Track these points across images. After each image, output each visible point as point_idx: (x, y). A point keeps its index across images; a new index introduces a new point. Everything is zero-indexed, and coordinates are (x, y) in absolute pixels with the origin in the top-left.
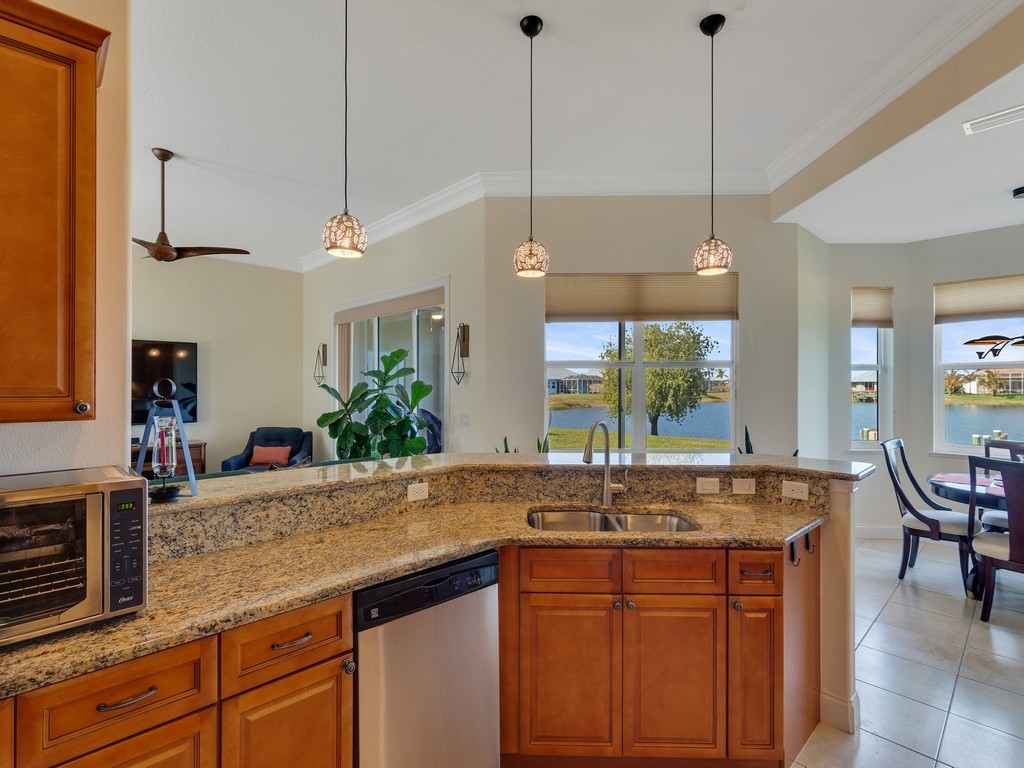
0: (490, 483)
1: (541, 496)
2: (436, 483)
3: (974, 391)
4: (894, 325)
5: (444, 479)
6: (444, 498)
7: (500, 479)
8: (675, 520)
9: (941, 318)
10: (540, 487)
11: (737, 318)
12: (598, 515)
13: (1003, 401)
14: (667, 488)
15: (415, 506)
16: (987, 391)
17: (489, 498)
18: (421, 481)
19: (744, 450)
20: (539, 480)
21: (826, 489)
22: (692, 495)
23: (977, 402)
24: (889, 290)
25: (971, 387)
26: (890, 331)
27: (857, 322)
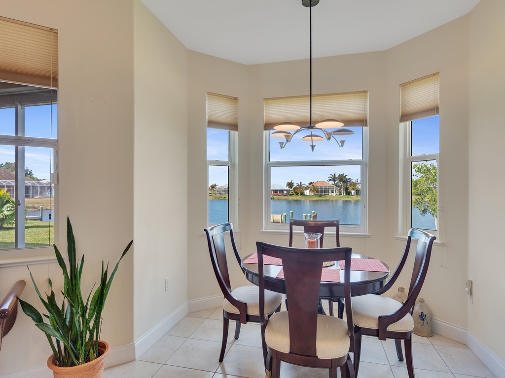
3: (308, 194)
9: (268, 126)
13: (317, 198)
16: (312, 194)
23: (309, 199)
24: (235, 99)
25: (307, 192)
26: (237, 133)
27: (212, 123)
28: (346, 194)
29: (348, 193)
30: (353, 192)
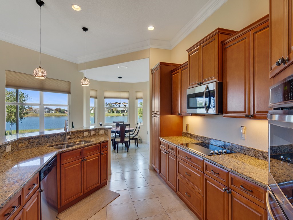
0: (30, 142)
1: (47, 143)
2: (13, 145)
4: (98, 98)
5: (15, 144)
6: (15, 150)
7: (33, 140)
8: (84, 142)
9: (105, 98)
10: (47, 141)
11: (70, 94)
12: (66, 145)
14: (78, 136)
15: (8, 154)
17: (29, 147)
18: (9, 145)
19: (72, 127)
20: (46, 139)
21: (107, 131)
22: (83, 136)
24: (97, 90)
26: (97, 99)
27: (91, 97)
28: (112, 113)
29: (113, 112)
30: (115, 112)
